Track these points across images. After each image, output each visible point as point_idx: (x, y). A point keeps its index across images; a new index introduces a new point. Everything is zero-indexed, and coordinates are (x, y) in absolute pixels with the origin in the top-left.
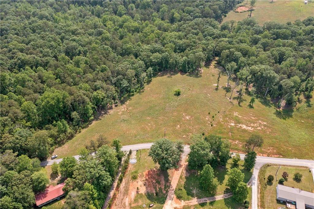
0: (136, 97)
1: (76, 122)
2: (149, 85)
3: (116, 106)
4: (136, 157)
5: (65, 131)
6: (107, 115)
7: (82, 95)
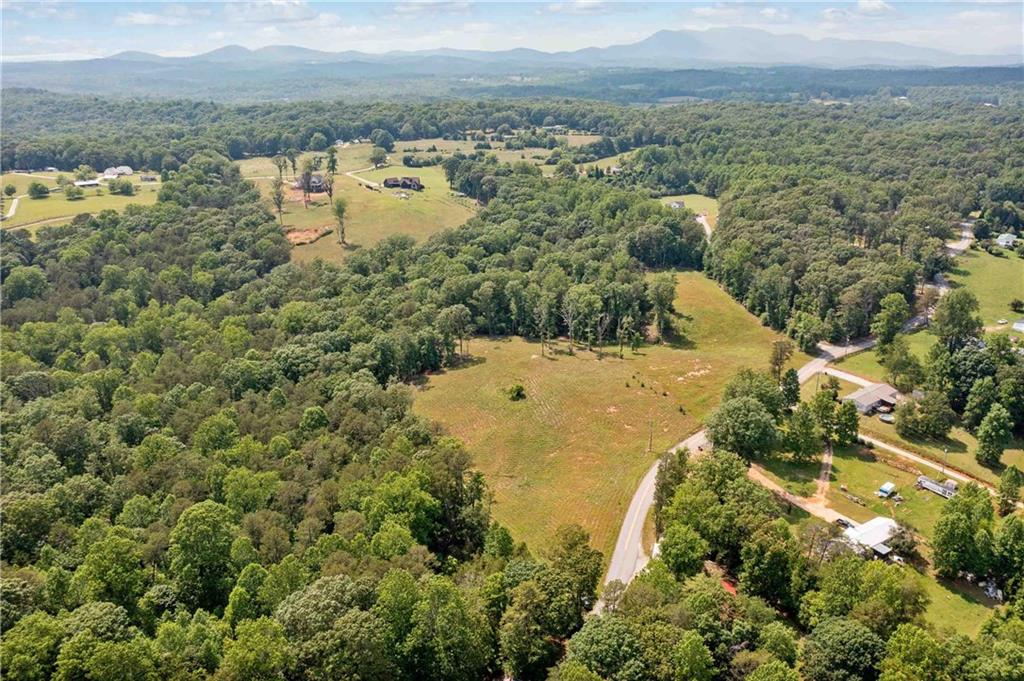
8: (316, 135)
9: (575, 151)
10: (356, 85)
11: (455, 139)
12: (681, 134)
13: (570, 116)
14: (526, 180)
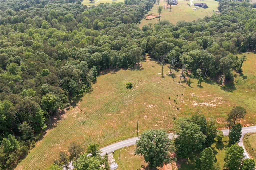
0: (86, 97)
1: (26, 135)
2: (96, 84)
3: (68, 109)
4: (114, 160)
5: (14, 150)
6: (61, 120)
7: (30, 100)
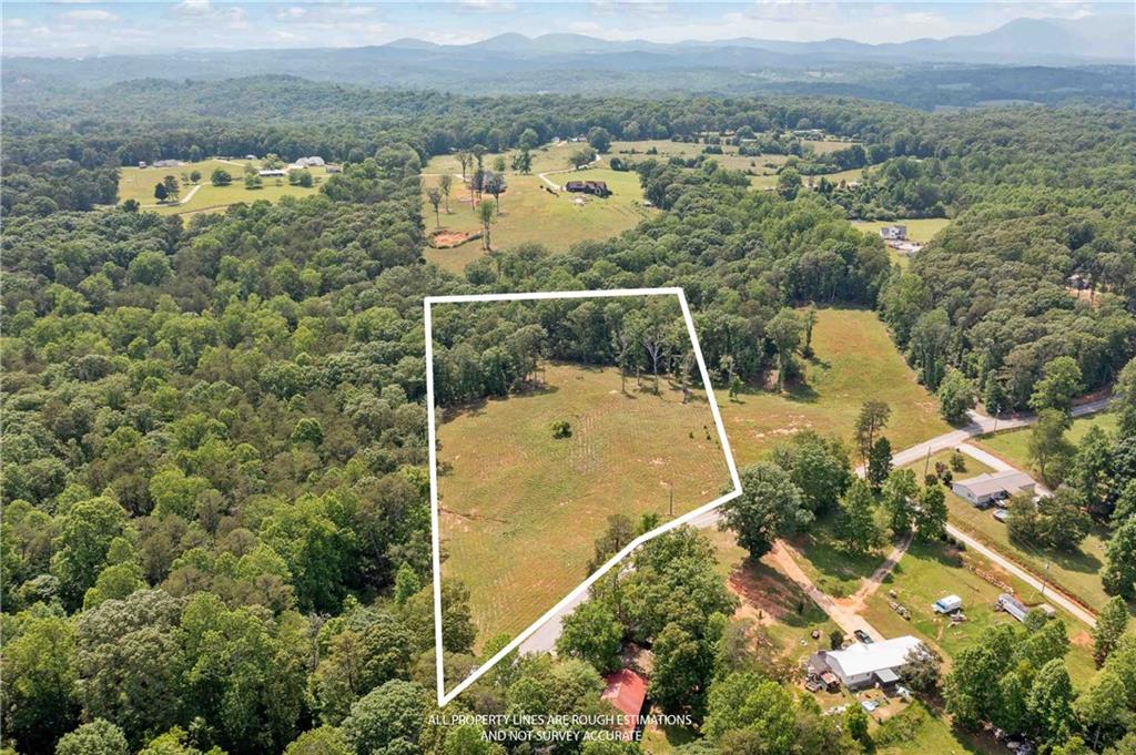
8: (527, 130)
9: (814, 160)
10: (624, 78)
11: (686, 141)
12: (953, 143)
13: (830, 119)
14: (717, 190)
